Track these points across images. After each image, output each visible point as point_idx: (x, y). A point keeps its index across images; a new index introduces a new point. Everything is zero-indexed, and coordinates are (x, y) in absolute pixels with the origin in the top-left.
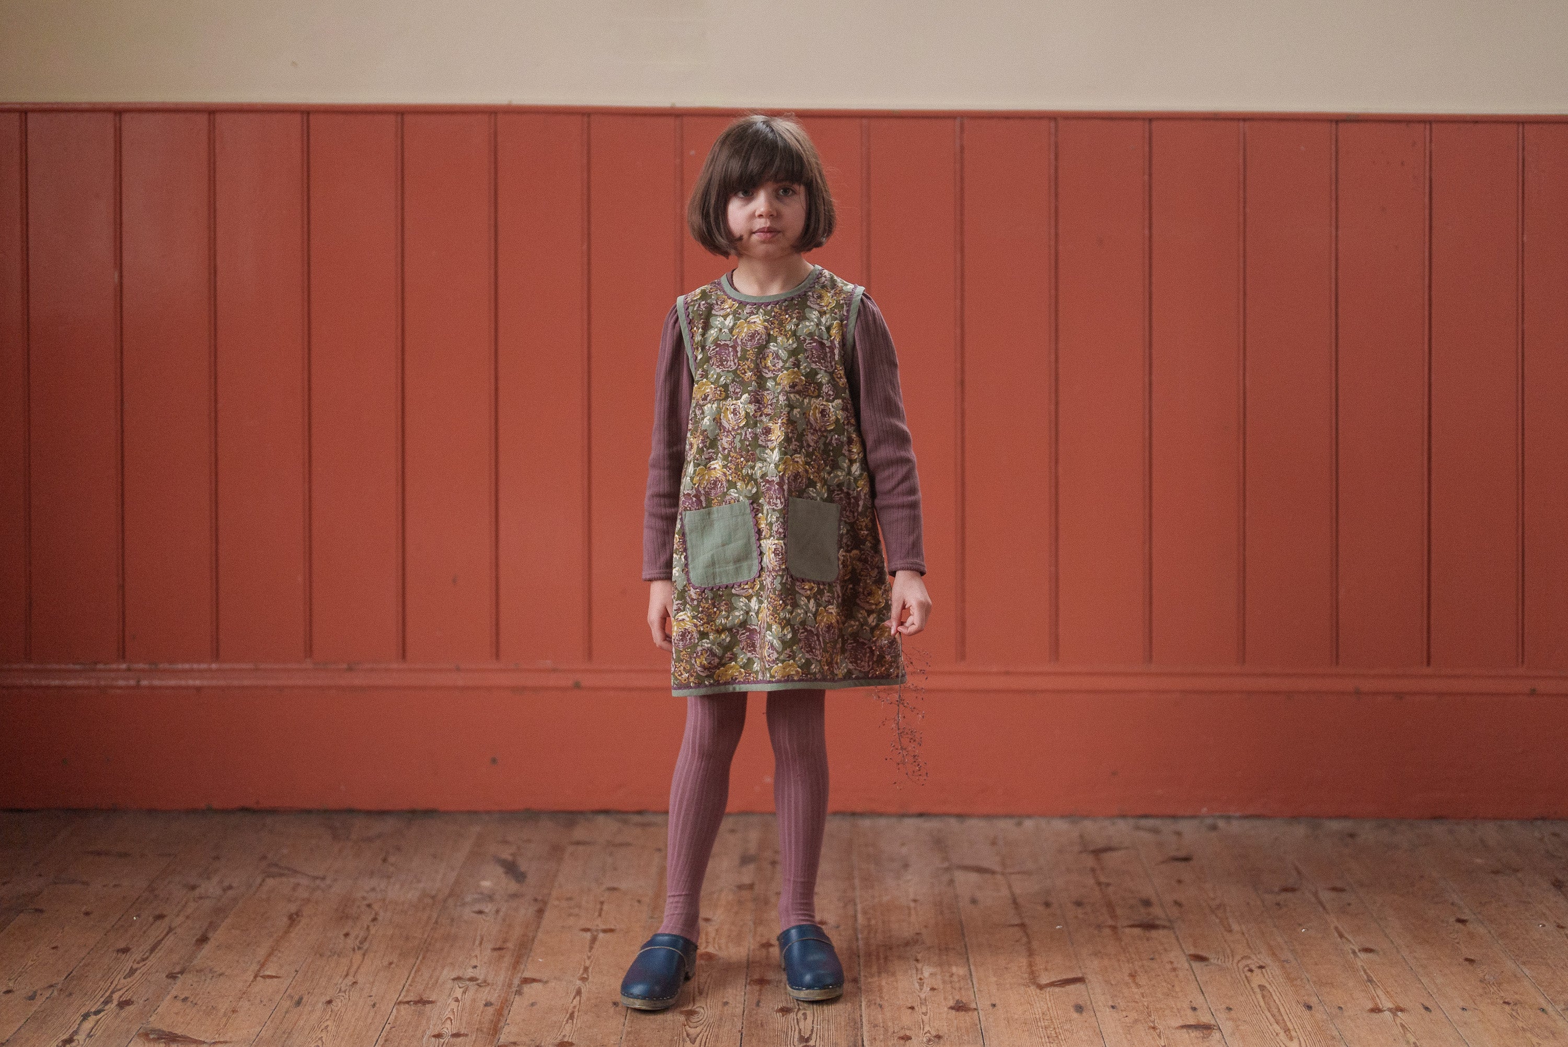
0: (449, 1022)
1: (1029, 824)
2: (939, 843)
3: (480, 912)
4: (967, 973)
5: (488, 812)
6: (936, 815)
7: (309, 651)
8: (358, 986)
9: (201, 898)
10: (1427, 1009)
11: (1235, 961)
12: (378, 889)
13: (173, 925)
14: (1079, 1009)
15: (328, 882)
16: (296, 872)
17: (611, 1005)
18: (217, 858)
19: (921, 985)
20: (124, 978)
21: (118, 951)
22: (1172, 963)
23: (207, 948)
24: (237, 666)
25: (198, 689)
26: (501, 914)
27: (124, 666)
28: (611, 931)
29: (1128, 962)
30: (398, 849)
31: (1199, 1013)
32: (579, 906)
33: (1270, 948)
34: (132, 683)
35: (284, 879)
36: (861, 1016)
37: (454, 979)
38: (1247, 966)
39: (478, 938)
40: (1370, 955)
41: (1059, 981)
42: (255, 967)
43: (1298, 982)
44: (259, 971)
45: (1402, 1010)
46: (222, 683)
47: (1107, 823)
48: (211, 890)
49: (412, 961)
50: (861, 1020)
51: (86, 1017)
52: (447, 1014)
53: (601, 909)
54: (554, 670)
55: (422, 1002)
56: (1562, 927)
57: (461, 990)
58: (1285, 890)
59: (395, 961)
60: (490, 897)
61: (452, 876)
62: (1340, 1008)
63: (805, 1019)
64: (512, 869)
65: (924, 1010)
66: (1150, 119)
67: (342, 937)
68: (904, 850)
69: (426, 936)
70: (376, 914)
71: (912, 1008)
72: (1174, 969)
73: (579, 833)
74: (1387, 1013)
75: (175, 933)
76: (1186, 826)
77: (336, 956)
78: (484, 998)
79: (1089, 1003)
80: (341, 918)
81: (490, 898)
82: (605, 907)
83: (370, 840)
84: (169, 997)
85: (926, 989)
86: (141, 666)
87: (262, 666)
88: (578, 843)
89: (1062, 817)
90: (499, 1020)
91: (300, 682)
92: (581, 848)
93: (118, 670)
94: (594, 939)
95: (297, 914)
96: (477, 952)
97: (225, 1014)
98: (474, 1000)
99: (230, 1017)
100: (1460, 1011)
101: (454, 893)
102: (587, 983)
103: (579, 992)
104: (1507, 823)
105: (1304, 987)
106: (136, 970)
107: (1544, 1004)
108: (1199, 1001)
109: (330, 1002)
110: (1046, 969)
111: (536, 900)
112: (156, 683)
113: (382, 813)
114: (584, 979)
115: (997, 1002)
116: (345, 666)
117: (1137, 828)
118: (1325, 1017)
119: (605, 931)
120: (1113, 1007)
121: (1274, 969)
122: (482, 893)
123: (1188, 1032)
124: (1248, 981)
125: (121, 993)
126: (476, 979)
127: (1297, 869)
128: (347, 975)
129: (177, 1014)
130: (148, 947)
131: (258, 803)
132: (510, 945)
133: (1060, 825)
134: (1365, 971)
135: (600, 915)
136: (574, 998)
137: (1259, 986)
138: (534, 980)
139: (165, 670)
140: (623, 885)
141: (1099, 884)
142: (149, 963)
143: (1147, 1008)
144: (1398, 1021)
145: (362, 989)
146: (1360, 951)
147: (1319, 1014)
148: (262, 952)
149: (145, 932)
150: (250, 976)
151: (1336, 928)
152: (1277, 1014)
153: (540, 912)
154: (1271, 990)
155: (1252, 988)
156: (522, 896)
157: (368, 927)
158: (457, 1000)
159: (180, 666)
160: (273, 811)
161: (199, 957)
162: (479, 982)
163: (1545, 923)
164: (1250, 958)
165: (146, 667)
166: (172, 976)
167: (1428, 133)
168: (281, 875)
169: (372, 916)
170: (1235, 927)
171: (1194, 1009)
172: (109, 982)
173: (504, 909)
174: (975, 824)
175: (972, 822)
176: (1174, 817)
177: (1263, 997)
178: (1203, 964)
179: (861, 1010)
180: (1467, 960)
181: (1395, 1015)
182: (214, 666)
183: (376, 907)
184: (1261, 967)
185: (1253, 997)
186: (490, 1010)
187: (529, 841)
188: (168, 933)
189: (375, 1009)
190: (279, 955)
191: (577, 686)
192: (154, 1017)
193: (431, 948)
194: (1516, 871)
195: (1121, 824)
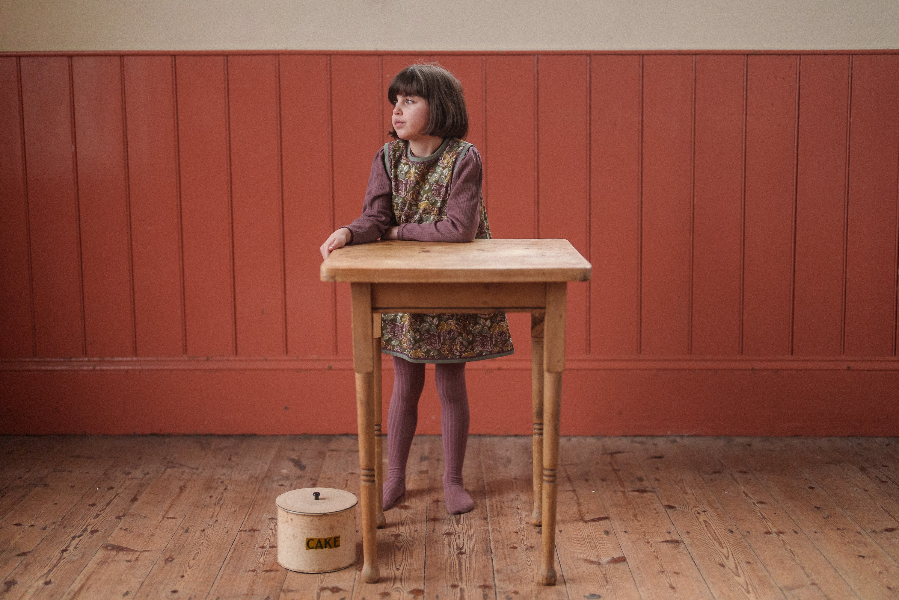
0: (268, 540)
1: (574, 440)
2: (527, 450)
3: (282, 485)
5: (283, 435)
6: (524, 436)
7: (185, 351)
8: (218, 523)
9: (132, 479)
10: (796, 532)
11: (690, 508)
12: (227, 474)
13: (118, 492)
14: (607, 533)
15: (200, 470)
16: (182, 465)
18: (140, 459)
19: (521, 521)
20: (93, 519)
21: (89, 505)
22: (655, 509)
23: (137, 503)
24: (147, 359)
25: (127, 371)
26: (293, 486)
27: (86, 359)
29: (632, 509)
30: (237, 454)
31: (672, 534)
32: (335, 482)
33: (709, 501)
34: (91, 368)
35: (176, 469)
36: (489, 537)
37: (269, 519)
38: (697, 511)
40: (763, 505)
41: (595, 519)
42: (163, 513)
43: (725, 519)
44: (165, 515)
45: (782, 533)
46: (139, 367)
47: (616, 439)
48: (138, 475)
49: (246, 510)
50: (490, 539)
51: (74, 538)
52: (267, 536)
53: (347, 484)
54: (318, 360)
55: (253, 530)
56: (867, 491)
57: (274, 524)
58: (715, 472)
59: (238, 510)
60: (287, 478)
61: (266, 467)
62: (748, 532)
63: (459, 538)
64: (297, 463)
65: (523, 533)
66: (642, 54)
67: (209, 498)
68: (508, 453)
69: (253, 497)
70: (226, 486)
71: (517, 533)
72: (657, 513)
73: (333, 445)
74: (774, 534)
75: (120, 496)
76: (659, 441)
77: (206, 507)
79: (612, 529)
80: (208, 488)
82: (349, 482)
83: (221, 449)
84: (118, 528)
85: (524, 523)
86: (95, 359)
87: (160, 359)
88: (333, 451)
89: (592, 436)
91: (181, 367)
92: (334, 453)
93: (83, 361)
95: (184, 486)
97: (148, 537)
99: (150, 538)
100: (814, 533)
101: (268, 476)
104: (833, 438)
105: (728, 521)
106: (99, 515)
107: (859, 530)
108: (672, 529)
109: (203, 531)
110: (588, 513)
111: (311, 479)
112: (104, 368)
113: (227, 436)
115: (563, 529)
116: (205, 358)
117: (633, 442)
118: (740, 536)
120: (625, 532)
121: (711, 512)
122: (282, 476)
123: (667, 545)
124: (698, 519)
125: (92, 526)
127: (720, 462)
128: (212, 517)
129: (122, 537)
130: (105, 503)
131: (160, 431)
133: (592, 440)
134: (760, 513)
135: (346, 486)
137: (704, 521)
139: (108, 361)
140: (358, 471)
141: (614, 470)
142: (106, 511)
143: (644, 532)
144: (780, 538)
145: (220, 524)
146: (757, 503)
147: (737, 535)
148: (166, 506)
149: (103, 496)
150: (160, 518)
151: (744, 492)
152: (714, 535)
153: (314, 485)
154: (710, 523)
155: (700, 522)
156: (304, 477)
157: (222, 493)
158: (272, 529)
159: (116, 359)
160: (169, 435)
161: (133, 508)
163: (857, 489)
164: (698, 507)
165: (98, 359)
166: (119, 518)
167: (798, 61)
168: (174, 467)
169: (225, 487)
170: (689, 491)
171: (669, 533)
172: (85, 521)
173: (294, 484)
176: (652, 436)
177: (706, 526)
178: (673, 510)
179: (489, 533)
180: (816, 507)
181: (778, 535)
182: (135, 359)
183: (226, 483)
184: (704, 511)
185: (701, 527)
187: (306, 450)
188: (115, 496)
189: (228, 534)
190: (175, 507)
191: (330, 368)
192: (110, 538)
193: (256, 503)
194: (840, 462)
195: (624, 440)
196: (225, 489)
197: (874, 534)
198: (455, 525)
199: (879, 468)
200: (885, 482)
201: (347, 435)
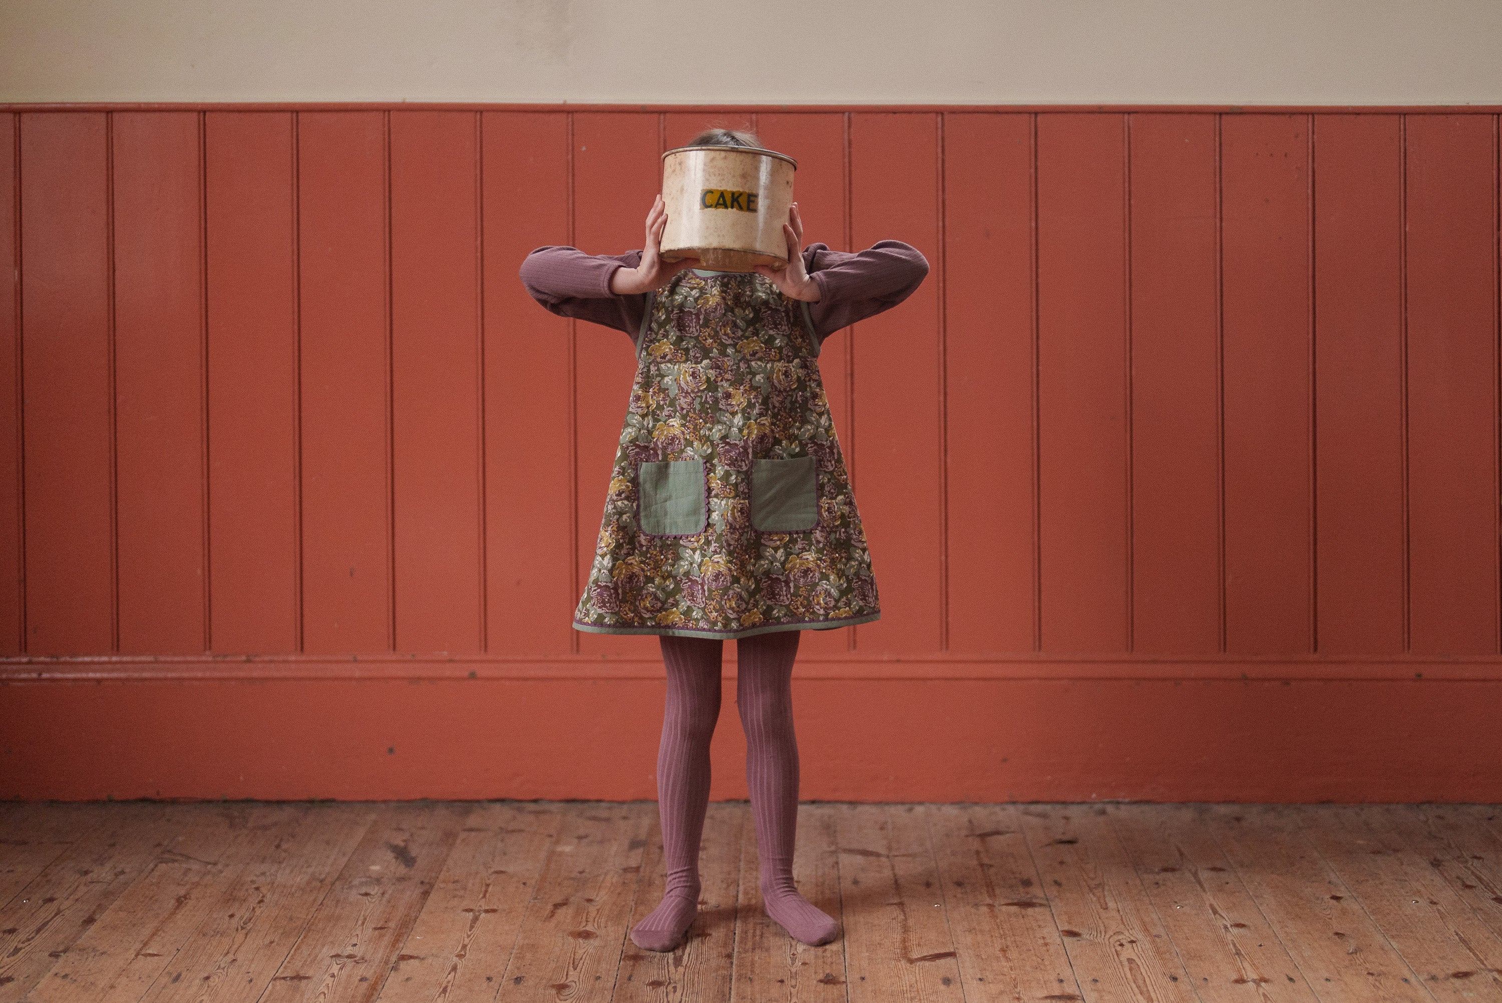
0: (322, 996)
1: (919, 810)
2: (828, 829)
3: (366, 894)
4: (841, 950)
5: (385, 801)
6: (829, 802)
7: (208, 643)
8: (236, 964)
9: (92, 882)
10: (1291, 979)
11: (1108, 936)
12: (268, 874)
13: (62, 908)
14: (947, 981)
15: (220, 867)
16: (188, 858)
17: (485, 979)
18: (113, 845)
19: (793, 960)
20: (8, 957)
21: (5, 932)
22: (1044, 938)
23: (93, 928)
24: (136, 658)
25: (99, 681)
26: (387, 896)
27: (25, 659)
28: (494, 911)
29: (1001, 938)
30: (293, 836)
31: (1065, 984)
32: (465, 888)
33: (1144, 924)
34: (34, 675)
35: (176, 864)
36: (730, 989)
37: (332, 957)
38: (1119, 941)
39: (362, 918)
40: (1241, 930)
41: (931, 955)
42: (138, 946)
43: (1167, 956)
44: (141, 949)
45: (1266, 981)
46: (123, 675)
47: (997, 809)
48: (103, 875)
49: (292, 940)
50: (730, 993)
52: (322, 988)
53: (486, 891)
54: (450, 661)
55: (298, 977)
56: (1435, 903)
57: (339, 966)
58: (1166, 870)
59: (276, 940)
61: (343, 861)
62: (1205, 979)
63: (675, 991)
64: (403, 855)
65: (793, 982)
67: (227, 918)
69: (310, 917)
70: (264, 896)
71: (782, 981)
72: (1046, 944)
73: (473, 820)
74: (1251, 984)
75: (63, 915)
76: (1074, 811)
77: (219, 936)
78: (360, 974)
79: (957, 975)
80: (228, 900)
81: (378, 881)
82: (490, 889)
83: (265, 828)
84: (49, 974)
85: (798, 963)
86: (43, 659)
87: (162, 658)
88: (471, 830)
89: (953, 803)
90: (372, 994)
91: (199, 674)
92: (473, 834)
93: (19, 663)
94: (476, 919)
95: (185, 897)
96: (359, 932)
97: (103, 990)
98: (350, 976)
99: (107, 992)
100: (1323, 982)
101: (343, 877)
102: (463, 960)
103: (454, 968)
104: (1393, 807)
105: (1172, 960)
106: (21, 949)
107: (1408, 975)
108: (1066, 973)
109: (207, 978)
110: (919, 945)
111: (422, 883)
112: (58, 675)
113: (280, 803)
114: (460, 956)
115: (867, 975)
116: (243, 658)
117: (1027, 813)
118: (1189, 988)
119: (487, 911)
120: (981, 980)
121: (1145, 942)
122: (370, 877)
124: (1117, 955)
126: (355, 957)
127: (1179, 850)
128: (228, 953)
129: (56, 990)
130: (34, 927)
131: (158, 793)
132: (392, 925)
133: (951, 811)
134: (1234, 945)
135: (484, 896)
136: (449, 974)
137: (1128, 959)
138: (411, 957)
139: (66, 663)
140: (511, 869)
141: (982, 865)
142: (33, 943)
143: (1014, 980)
144: (1261, 991)
145: (240, 967)
146: (1231, 926)
147: (1184, 985)
148: (146, 932)
149: (33, 914)
150: (131, 954)
151: (1211, 906)
152: (1142, 985)
153: (426, 894)
154: (1139, 963)
155: (1121, 962)
156: (410, 879)
157: (254, 909)
158: (333, 976)
159: (81, 659)
160: (174, 802)
161: (83, 937)
162: (357, 958)
163: (1418, 899)
164: (1123, 933)
165: (48, 660)
166: (55, 955)
168: (174, 861)
169: (260, 898)
170: (1111, 904)
173: (390, 892)
174: (868, 812)
175: (861, 808)
176: (1064, 803)
177: (1131, 969)
178: (1075, 939)
179: (730, 982)
180: (1337, 934)
181: (1258, 985)
182: (114, 659)
183: (264, 890)
184: (1132, 942)
185: (1121, 970)
186: (365, 985)
187: (423, 828)
188: (56, 915)
189: (252, 984)
190: (163, 935)
191: (473, 676)
192: (33, 992)
193: (313, 927)
194: (1396, 851)
195: (1011, 809)
196: (261, 901)
197: (1431, 983)
198: (672, 968)
199: (1467, 862)
200: (1470, 887)
201: (502, 801)
